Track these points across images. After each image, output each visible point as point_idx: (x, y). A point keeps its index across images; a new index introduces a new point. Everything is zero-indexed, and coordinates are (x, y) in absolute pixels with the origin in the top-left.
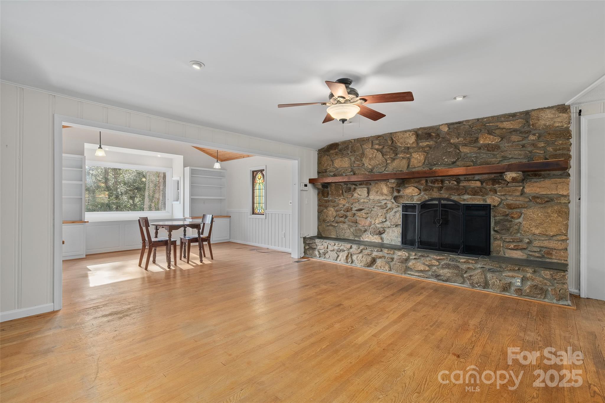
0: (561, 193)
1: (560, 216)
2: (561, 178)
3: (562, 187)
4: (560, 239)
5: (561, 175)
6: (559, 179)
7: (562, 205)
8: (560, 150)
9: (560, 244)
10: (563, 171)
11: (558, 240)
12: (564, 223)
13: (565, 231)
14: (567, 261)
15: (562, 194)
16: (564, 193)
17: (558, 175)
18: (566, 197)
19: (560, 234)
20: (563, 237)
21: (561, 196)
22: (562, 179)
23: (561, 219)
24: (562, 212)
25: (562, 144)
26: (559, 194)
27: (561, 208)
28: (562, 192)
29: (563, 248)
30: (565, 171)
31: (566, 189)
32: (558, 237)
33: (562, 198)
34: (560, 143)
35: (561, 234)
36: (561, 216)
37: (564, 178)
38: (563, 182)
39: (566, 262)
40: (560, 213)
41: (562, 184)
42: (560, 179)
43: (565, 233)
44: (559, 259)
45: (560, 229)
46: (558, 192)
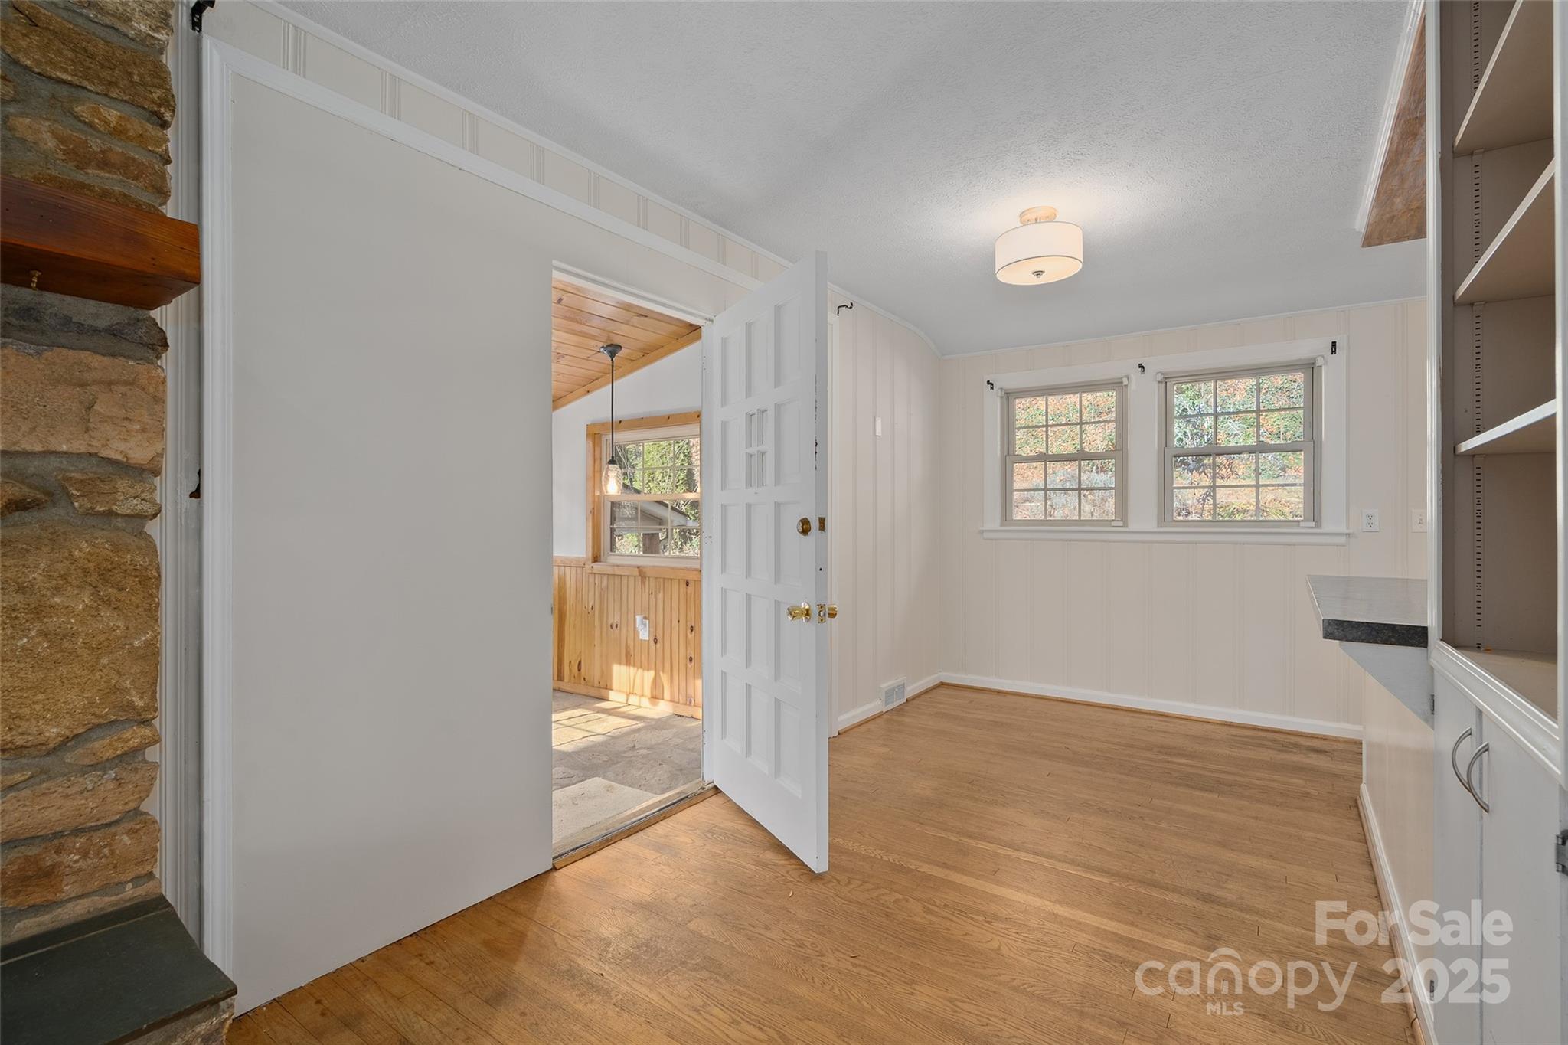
0: (115, 450)
1: (106, 601)
2: (113, 355)
3: (122, 413)
4: (110, 754)
5: (114, 332)
6: (100, 358)
7: (117, 528)
8: (104, 164)
9: (111, 785)
10: (131, 311)
11: (101, 766)
12: (136, 643)
13: (141, 698)
14: (150, 876)
15: (119, 457)
16: (131, 454)
17: (96, 331)
18: (143, 481)
19: (113, 718)
20: (128, 734)
21: (110, 469)
22: (120, 360)
23: (120, 624)
24: (118, 577)
25: (118, 132)
26: (104, 453)
27: (116, 548)
28: (122, 446)
29: (127, 808)
30: (141, 313)
31: (143, 430)
32: (97, 745)
33: (122, 484)
34: (107, 122)
35: (116, 721)
36: (115, 604)
37: (129, 357)
38: (126, 383)
39: (151, 884)
40: (106, 581)
41: (124, 394)
42: (107, 360)
43: (146, 709)
44: (103, 890)
45: (117, 690)
46: (94, 443)
